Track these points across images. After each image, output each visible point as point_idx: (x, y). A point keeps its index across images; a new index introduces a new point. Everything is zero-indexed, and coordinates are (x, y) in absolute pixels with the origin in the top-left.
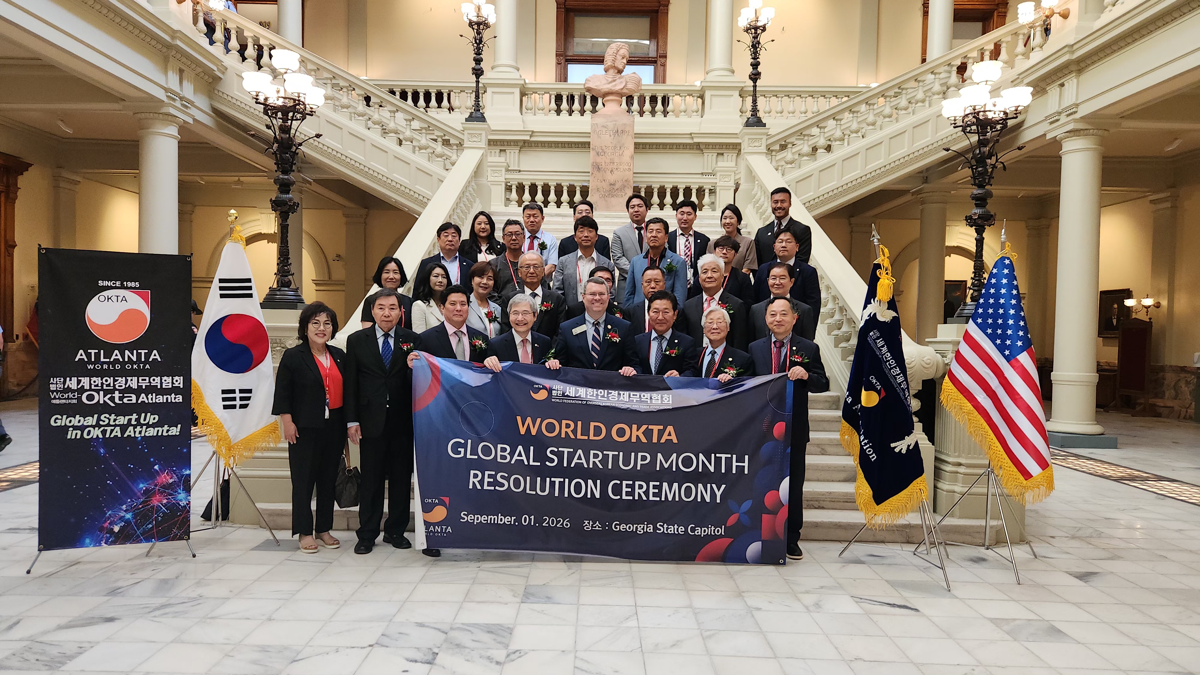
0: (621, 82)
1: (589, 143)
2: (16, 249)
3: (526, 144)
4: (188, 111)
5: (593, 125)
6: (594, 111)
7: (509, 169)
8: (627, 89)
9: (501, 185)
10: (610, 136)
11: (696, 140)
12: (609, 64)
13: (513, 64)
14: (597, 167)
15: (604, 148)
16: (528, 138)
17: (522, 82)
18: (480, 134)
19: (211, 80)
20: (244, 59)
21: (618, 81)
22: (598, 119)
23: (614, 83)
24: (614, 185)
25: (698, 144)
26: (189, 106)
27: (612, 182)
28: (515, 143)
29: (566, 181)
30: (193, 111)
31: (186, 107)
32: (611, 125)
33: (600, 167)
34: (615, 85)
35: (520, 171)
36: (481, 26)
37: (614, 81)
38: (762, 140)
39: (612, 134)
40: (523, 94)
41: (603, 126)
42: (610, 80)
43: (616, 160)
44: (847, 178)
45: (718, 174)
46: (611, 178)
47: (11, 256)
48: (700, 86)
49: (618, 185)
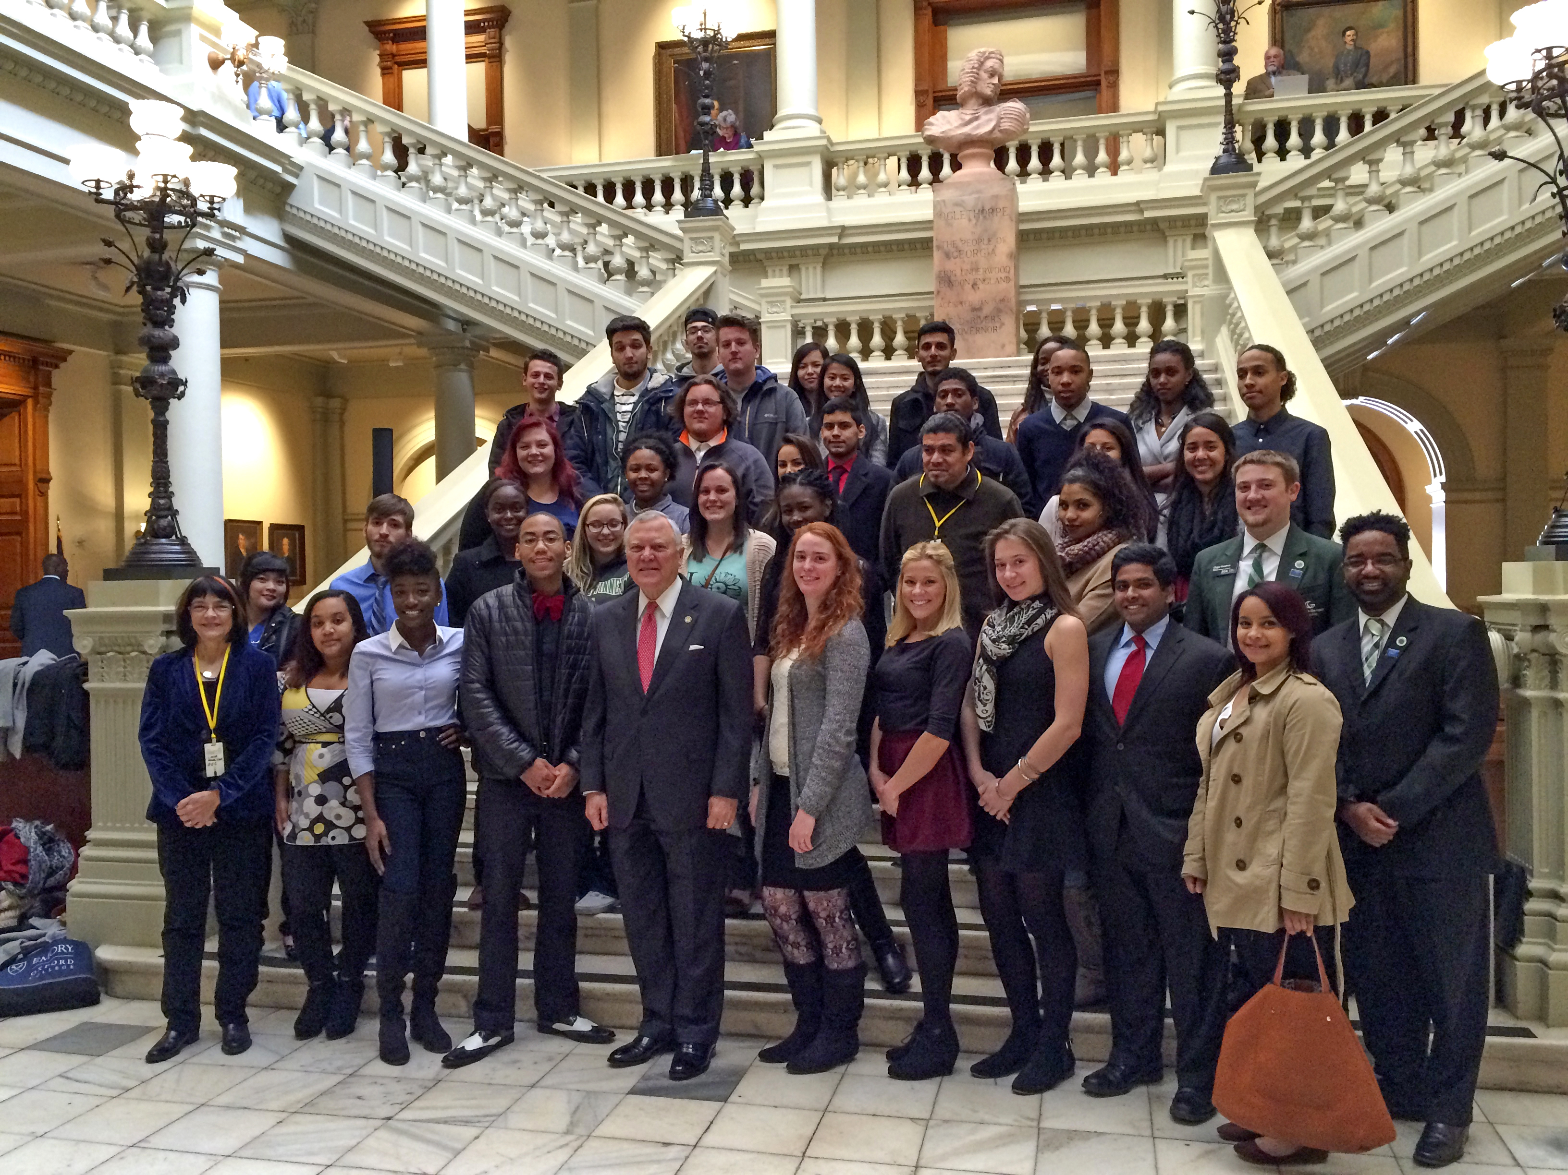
0: (990, 120)
1: (930, 240)
3: (835, 252)
4: (239, 244)
5: (937, 206)
6: (936, 179)
7: (803, 297)
8: (1000, 131)
9: (784, 327)
10: (970, 220)
11: (1148, 214)
12: (966, 89)
13: (812, 112)
14: (946, 280)
15: (960, 244)
16: (835, 240)
17: (824, 142)
18: (711, 238)
20: (331, 148)
21: (984, 118)
22: (947, 194)
23: (975, 123)
24: (980, 309)
25: (1154, 221)
26: (237, 234)
27: (977, 304)
28: (815, 249)
32: (970, 200)
33: (953, 278)
34: (978, 127)
35: (825, 300)
37: (977, 119)
38: (1248, 198)
39: (972, 217)
40: (829, 165)
41: (957, 204)
42: (968, 118)
43: (983, 263)
44: (1430, 258)
45: (1190, 274)
46: (973, 297)
48: (1155, 112)
49: (987, 310)
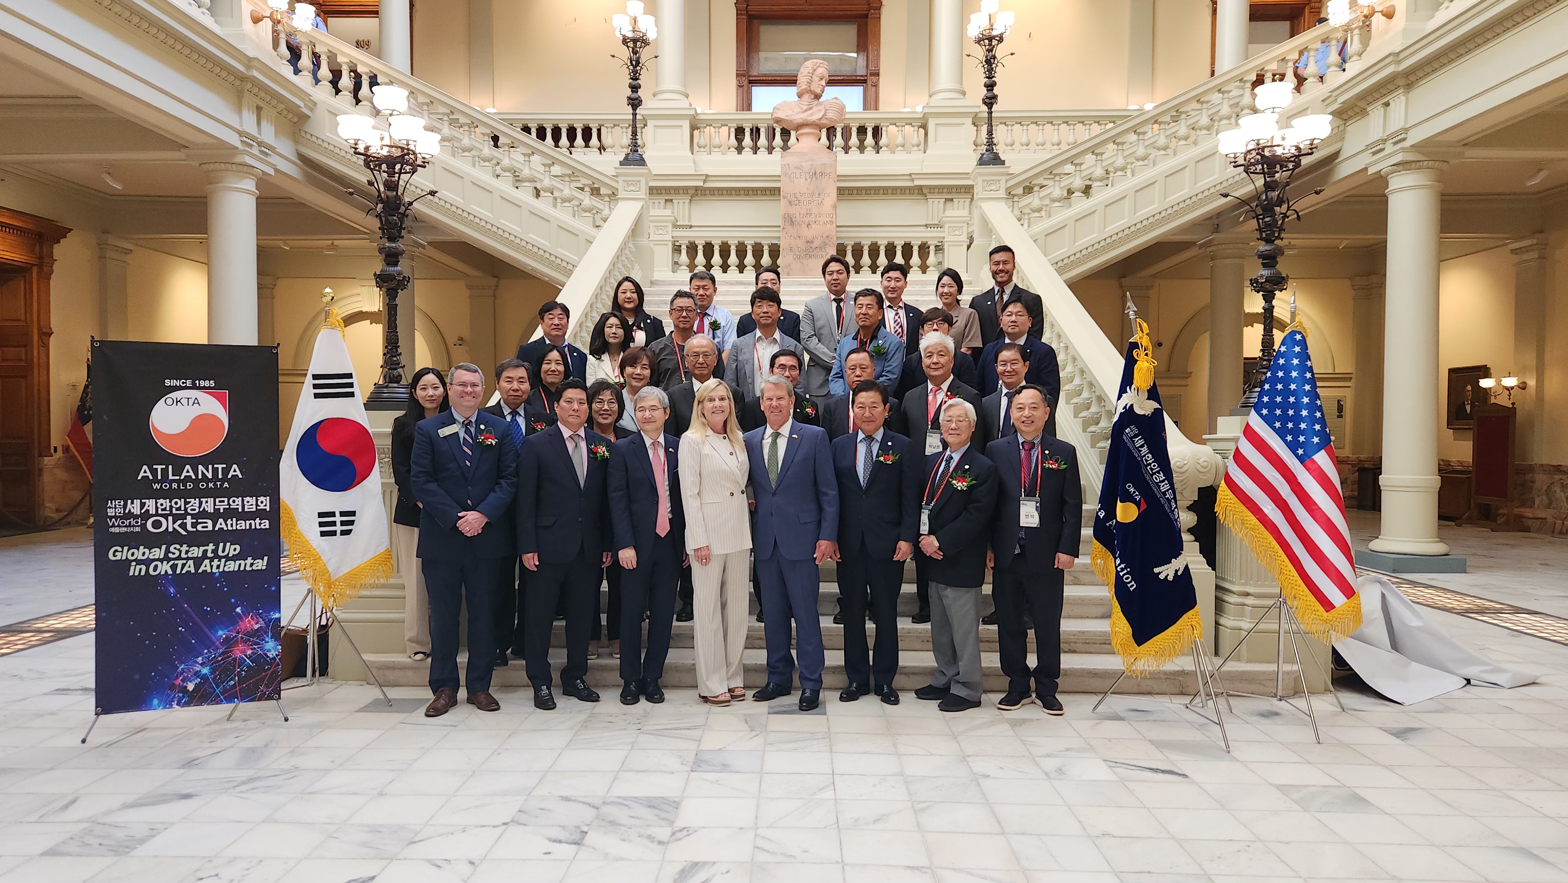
0: (820, 110)
1: (779, 189)
2: (52, 338)
3: (699, 192)
4: (269, 159)
5: (783, 166)
6: (785, 148)
7: (678, 224)
8: (826, 119)
9: (667, 244)
10: (806, 180)
11: (918, 183)
12: (804, 87)
13: (681, 88)
14: (790, 220)
15: (799, 196)
16: (700, 184)
17: (693, 112)
18: (639, 181)
19: (296, 119)
20: (338, 91)
21: (815, 109)
22: (791, 158)
23: (810, 112)
24: (812, 242)
25: (920, 188)
26: (270, 152)
27: (809, 238)
28: (685, 190)
29: (750, 238)
30: (275, 160)
31: (266, 154)
32: (806, 166)
33: (794, 219)
34: (811, 115)
35: (691, 227)
36: (638, 43)
37: (810, 109)
38: (1001, 182)
39: (808, 177)
40: (693, 128)
41: (796, 168)
42: (805, 107)
43: (815, 211)
44: (1111, 228)
45: (947, 226)
46: (808, 233)
47: (46, 346)
48: (921, 113)
49: (816, 243)
